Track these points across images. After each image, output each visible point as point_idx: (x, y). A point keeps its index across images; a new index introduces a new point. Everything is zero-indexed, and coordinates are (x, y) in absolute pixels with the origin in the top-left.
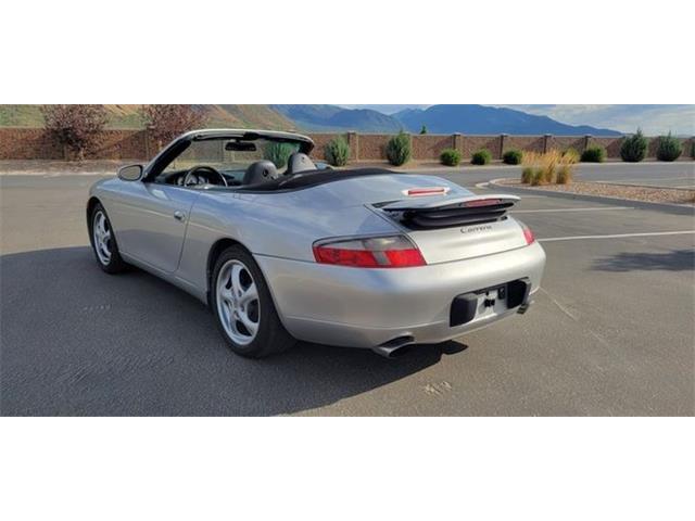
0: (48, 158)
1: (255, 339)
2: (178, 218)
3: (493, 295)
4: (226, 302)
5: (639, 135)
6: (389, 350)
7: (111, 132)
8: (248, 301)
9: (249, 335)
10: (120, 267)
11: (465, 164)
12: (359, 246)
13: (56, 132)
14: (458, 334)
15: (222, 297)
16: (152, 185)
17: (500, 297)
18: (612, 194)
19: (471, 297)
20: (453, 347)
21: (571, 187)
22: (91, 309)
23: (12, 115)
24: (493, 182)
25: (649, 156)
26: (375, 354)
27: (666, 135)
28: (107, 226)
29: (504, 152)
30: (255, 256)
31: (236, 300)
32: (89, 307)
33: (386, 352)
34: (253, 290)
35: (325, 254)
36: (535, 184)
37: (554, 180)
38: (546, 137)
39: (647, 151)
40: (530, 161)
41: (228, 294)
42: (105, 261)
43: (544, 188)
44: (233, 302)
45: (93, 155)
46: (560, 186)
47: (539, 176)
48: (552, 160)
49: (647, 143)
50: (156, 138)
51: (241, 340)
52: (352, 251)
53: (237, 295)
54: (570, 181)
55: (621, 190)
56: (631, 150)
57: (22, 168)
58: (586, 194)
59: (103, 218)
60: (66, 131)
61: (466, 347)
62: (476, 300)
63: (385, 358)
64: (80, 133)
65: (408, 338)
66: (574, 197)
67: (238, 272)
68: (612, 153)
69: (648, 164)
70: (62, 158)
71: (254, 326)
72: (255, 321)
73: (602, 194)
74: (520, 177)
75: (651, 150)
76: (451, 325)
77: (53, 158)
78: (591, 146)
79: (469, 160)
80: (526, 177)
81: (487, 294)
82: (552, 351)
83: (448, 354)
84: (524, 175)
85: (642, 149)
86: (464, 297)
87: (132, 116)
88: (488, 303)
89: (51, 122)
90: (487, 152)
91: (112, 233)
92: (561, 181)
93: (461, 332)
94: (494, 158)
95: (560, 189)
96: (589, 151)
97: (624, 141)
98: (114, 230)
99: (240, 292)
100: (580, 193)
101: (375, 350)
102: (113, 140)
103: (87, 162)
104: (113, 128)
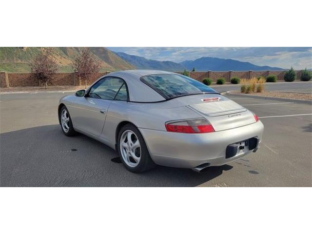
0: (32, 86)
1: (139, 165)
2: (102, 112)
3: (243, 145)
4: (125, 149)
5: (292, 70)
6: (200, 169)
7: (59, 74)
8: (135, 148)
9: (135, 163)
10: (73, 133)
11: (214, 84)
12: (186, 124)
13: (35, 74)
14: (229, 162)
15: (122, 146)
16: (88, 98)
17: (246, 145)
18: (283, 97)
19: (235, 145)
20: (228, 168)
21: (263, 94)
22: (64, 152)
23: (15, 67)
24: (228, 92)
25: (297, 79)
26: (192, 171)
27: (304, 69)
28: (68, 115)
29: (231, 79)
30: (139, 129)
31: (129, 147)
32: (62, 151)
33: (198, 170)
34: (137, 143)
35: (170, 128)
36: (247, 93)
37: (256, 91)
38: (250, 71)
39: (296, 77)
40: (243, 83)
41: (126, 145)
42: (66, 131)
43: (251, 94)
44: (128, 149)
45: (52, 84)
46: (258, 93)
47: (249, 89)
48: (253, 81)
49: (296, 73)
50: (78, 76)
51: (132, 165)
52: (182, 126)
53: (130, 146)
54: (263, 91)
55: (287, 95)
56: (289, 77)
57: (21, 90)
58: (271, 97)
59: (66, 112)
60: (40, 74)
61: (232, 167)
62: (237, 147)
63: (198, 173)
64: (45, 75)
65: (207, 164)
66: (266, 98)
67: (131, 135)
68: (280, 78)
69: (297, 82)
70: (38, 85)
71: (138, 159)
72: (139, 157)
73: (279, 96)
74: (240, 89)
75: (298, 77)
76: (226, 158)
77: (34, 86)
78: (270, 75)
79: (215, 83)
80: (243, 89)
81: (241, 144)
82: (269, 169)
83: (225, 170)
84: (242, 88)
85: (294, 76)
86: (232, 145)
87: (66, 67)
88: (241, 148)
89: (34, 70)
90: (223, 79)
91: (70, 118)
92: (259, 91)
93: (230, 161)
94: (227, 81)
95: (258, 95)
96: (270, 78)
97: (285, 73)
98: (71, 117)
99: (131, 144)
100: (268, 97)
101: (193, 169)
102: (60, 77)
103: (49, 87)
104: (59, 72)
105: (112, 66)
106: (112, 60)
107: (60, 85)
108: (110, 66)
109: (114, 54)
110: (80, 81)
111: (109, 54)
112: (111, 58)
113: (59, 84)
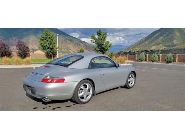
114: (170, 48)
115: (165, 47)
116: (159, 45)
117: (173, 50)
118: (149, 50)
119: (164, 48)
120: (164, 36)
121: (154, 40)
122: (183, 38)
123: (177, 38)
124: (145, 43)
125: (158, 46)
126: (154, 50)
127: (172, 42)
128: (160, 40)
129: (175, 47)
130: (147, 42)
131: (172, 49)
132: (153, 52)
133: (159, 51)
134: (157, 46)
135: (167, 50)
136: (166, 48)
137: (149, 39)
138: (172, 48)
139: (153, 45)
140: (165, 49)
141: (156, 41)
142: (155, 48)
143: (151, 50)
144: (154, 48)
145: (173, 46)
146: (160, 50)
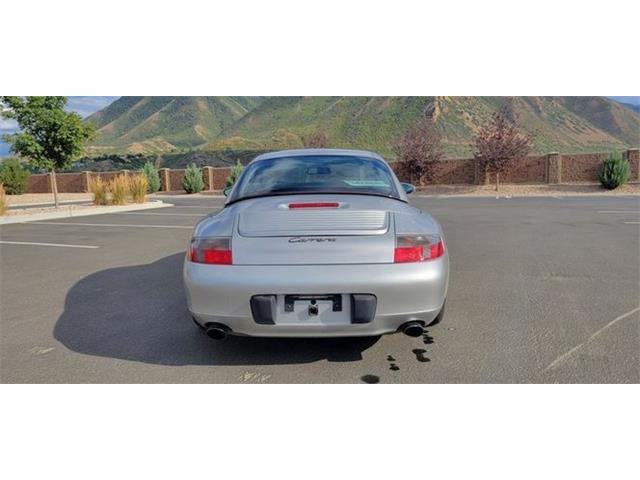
3: (324, 305)
7: (447, 162)
13: (403, 164)
17: (333, 309)
45: (430, 181)
50: (483, 165)
76: (257, 322)
81: (313, 302)
102: (447, 169)
103: (428, 187)
104: (449, 158)
105: (621, 138)
106: (621, 126)
107: (449, 184)
108: (613, 140)
109: (629, 111)
110: (487, 174)
111: (613, 111)
112: (618, 120)
113: (444, 182)
114: (187, 150)
115: (173, 147)
116: (154, 139)
117: (196, 155)
118: (122, 154)
119: (169, 148)
120: (164, 109)
121: (133, 121)
122: (220, 119)
123: (202, 117)
124: (104, 128)
125: (151, 143)
126: (140, 155)
127: (189, 130)
128: (154, 122)
129: (201, 147)
130: (110, 127)
131: (194, 152)
132: (137, 160)
133: (155, 157)
134: (147, 142)
135: (180, 156)
136: (178, 150)
137: (117, 117)
138: (194, 149)
139: (134, 139)
140: (172, 151)
141: (141, 125)
142: (141, 147)
143: (129, 157)
144: (136, 148)
145: (195, 144)
146: (159, 155)
